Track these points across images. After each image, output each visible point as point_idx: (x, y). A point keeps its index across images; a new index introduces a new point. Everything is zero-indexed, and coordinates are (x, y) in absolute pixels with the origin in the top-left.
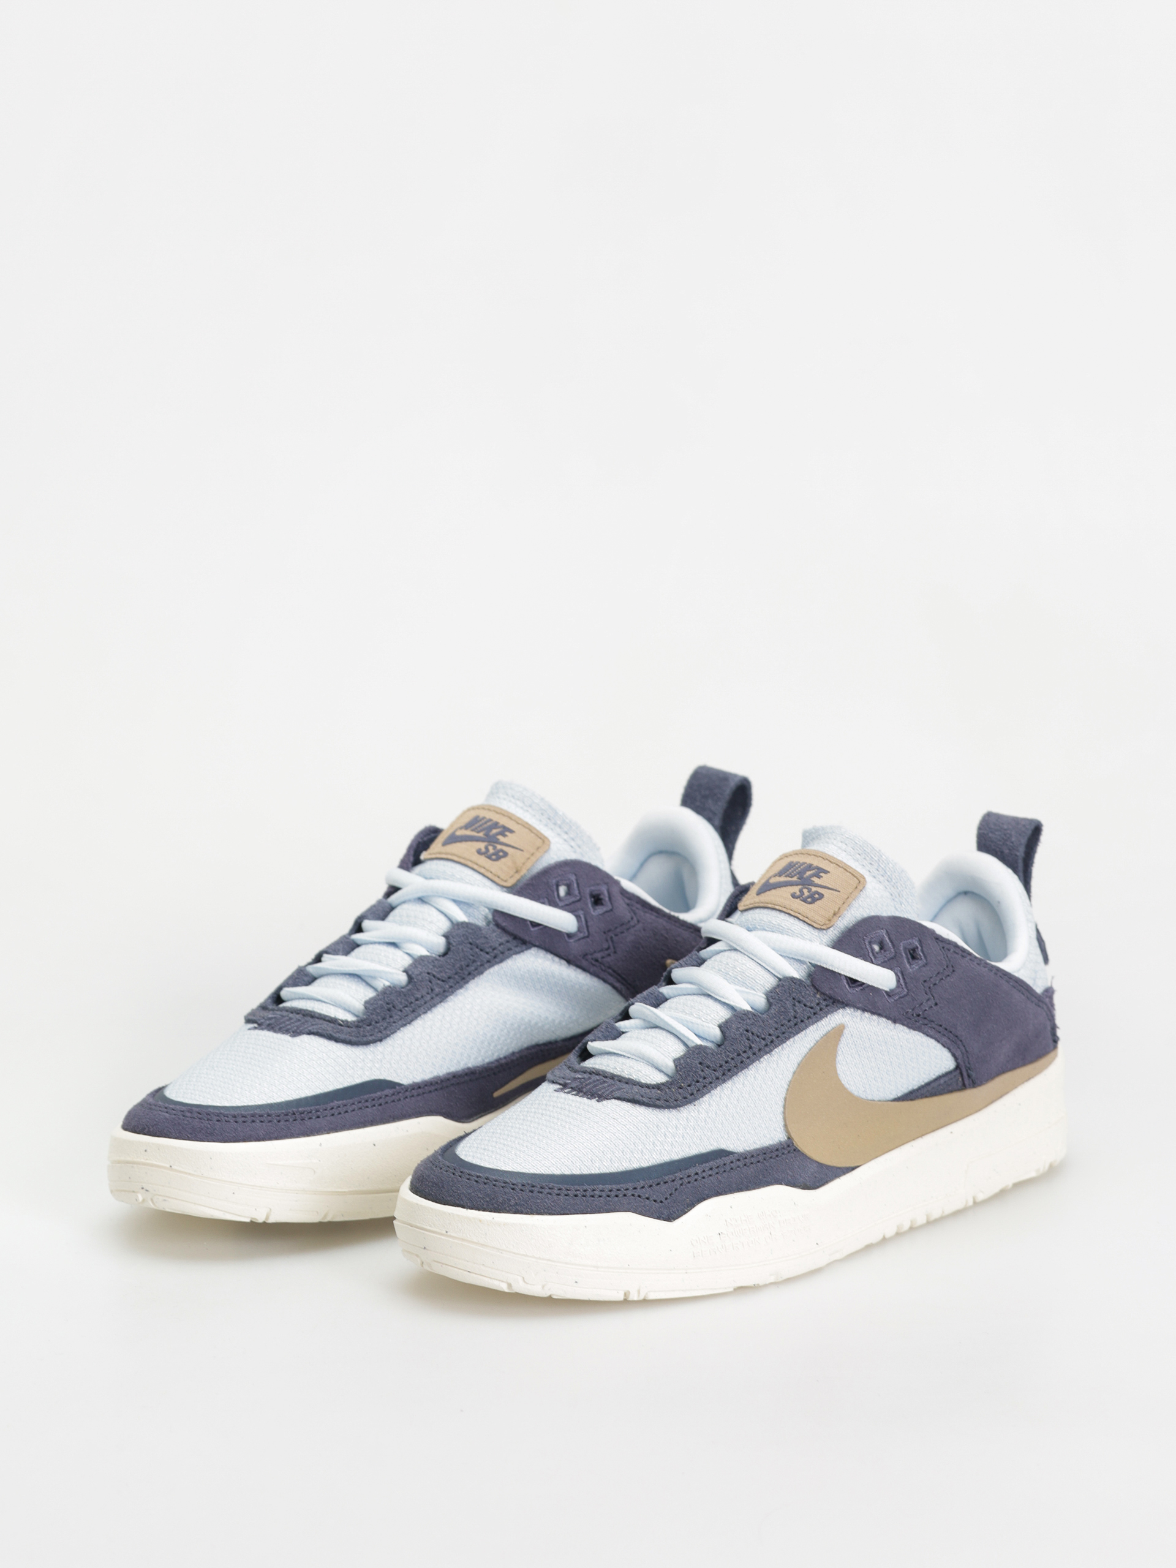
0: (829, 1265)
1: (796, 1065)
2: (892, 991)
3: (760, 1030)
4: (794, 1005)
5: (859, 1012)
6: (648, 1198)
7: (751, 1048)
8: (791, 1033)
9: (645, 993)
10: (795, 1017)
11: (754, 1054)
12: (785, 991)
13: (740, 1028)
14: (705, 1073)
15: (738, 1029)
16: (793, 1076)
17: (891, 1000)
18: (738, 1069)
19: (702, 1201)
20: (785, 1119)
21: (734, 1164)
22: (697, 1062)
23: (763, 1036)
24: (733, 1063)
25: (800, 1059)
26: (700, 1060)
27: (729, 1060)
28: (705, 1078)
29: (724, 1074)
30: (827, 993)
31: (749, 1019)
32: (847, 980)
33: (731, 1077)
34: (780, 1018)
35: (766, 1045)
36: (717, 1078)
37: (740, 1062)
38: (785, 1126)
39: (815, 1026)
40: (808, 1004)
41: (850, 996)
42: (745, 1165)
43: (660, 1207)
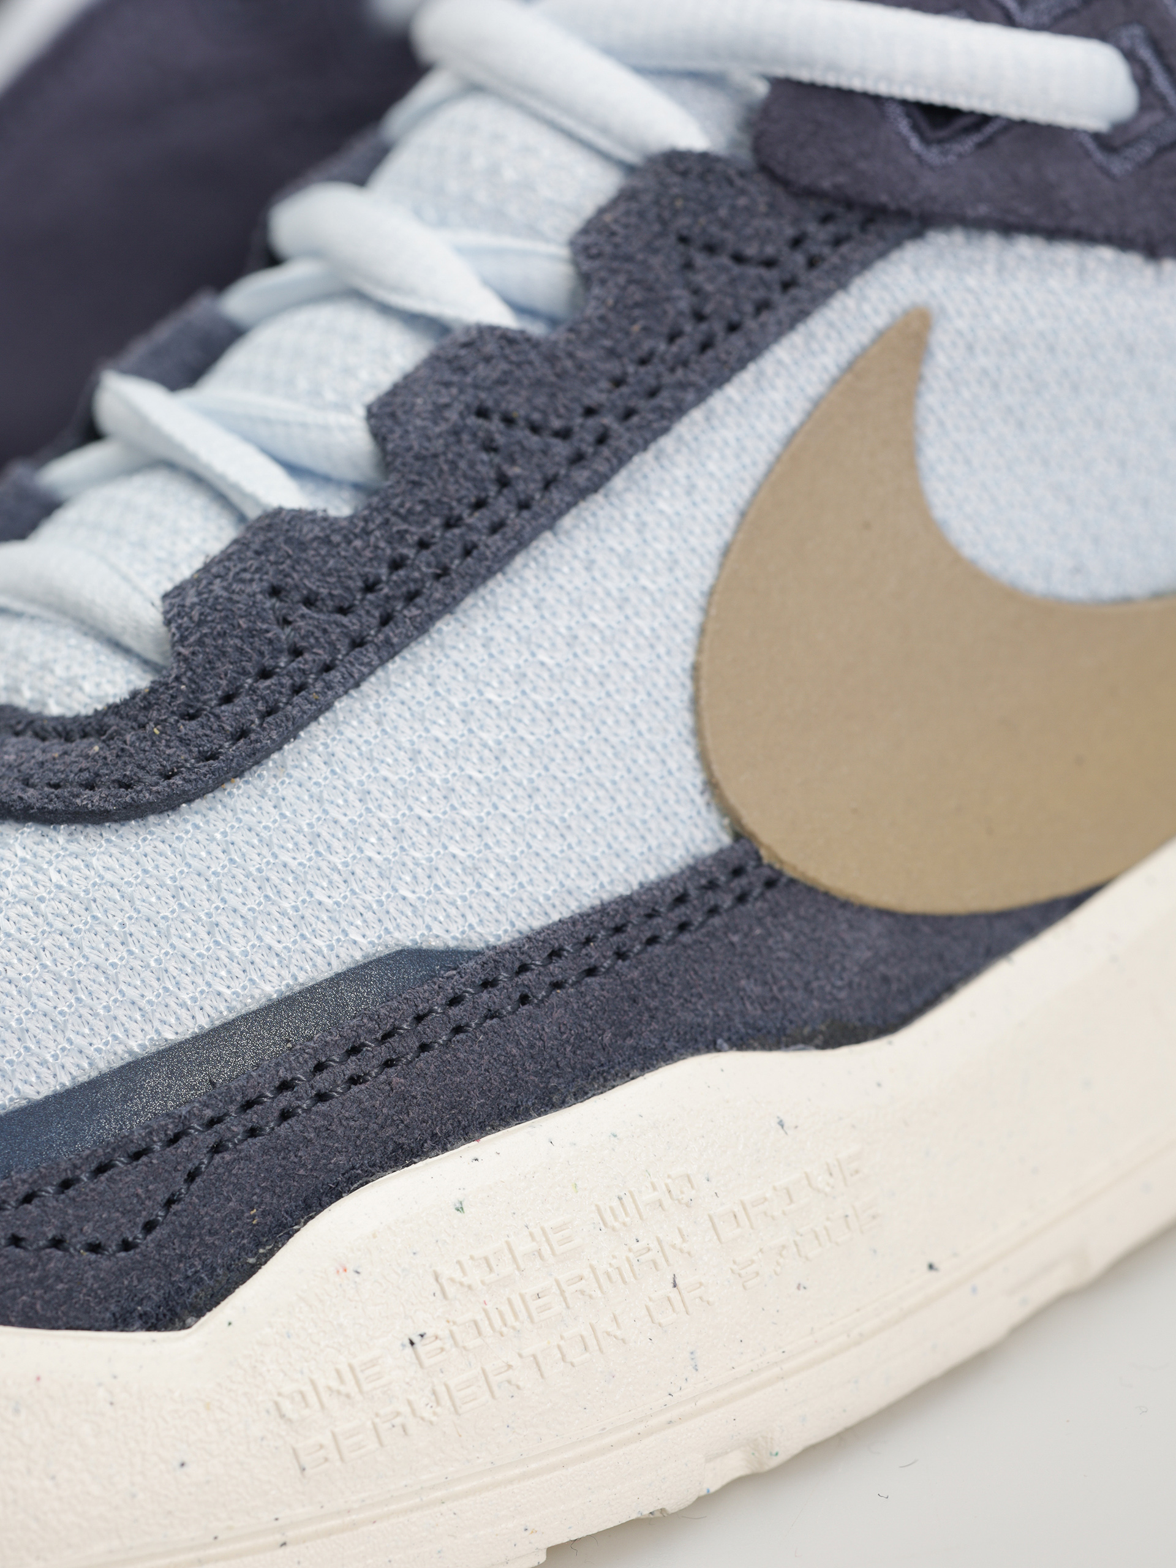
0: (1021, 1330)
1: (732, 520)
2: (1120, 128)
3: (541, 400)
4: (688, 266)
5: (992, 242)
6: (57, 1243)
7: (503, 482)
8: (683, 386)
9: (164, 332)
10: (699, 317)
11: (524, 505)
12: (641, 214)
13: (447, 406)
14: (297, 630)
15: (439, 410)
16: (721, 566)
17: (1118, 166)
18: (450, 586)
19: (322, 1207)
20: (703, 757)
21: (468, 1004)
22: (255, 587)
23: (557, 424)
24: (423, 565)
25: (746, 491)
26: (270, 577)
27: (411, 553)
28: (296, 652)
29: (386, 620)
30: (826, 184)
31: (488, 359)
32: (909, 115)
33: (422, 627)
34: (627, 333)
35: (578, 459)
36: (358, 643)
37: (458, 549)
38: (712, 786)
39: (796, 338)
40: (751, 250)
41: (929, 182)
42: (524, 999)
43: (123, 1272)
